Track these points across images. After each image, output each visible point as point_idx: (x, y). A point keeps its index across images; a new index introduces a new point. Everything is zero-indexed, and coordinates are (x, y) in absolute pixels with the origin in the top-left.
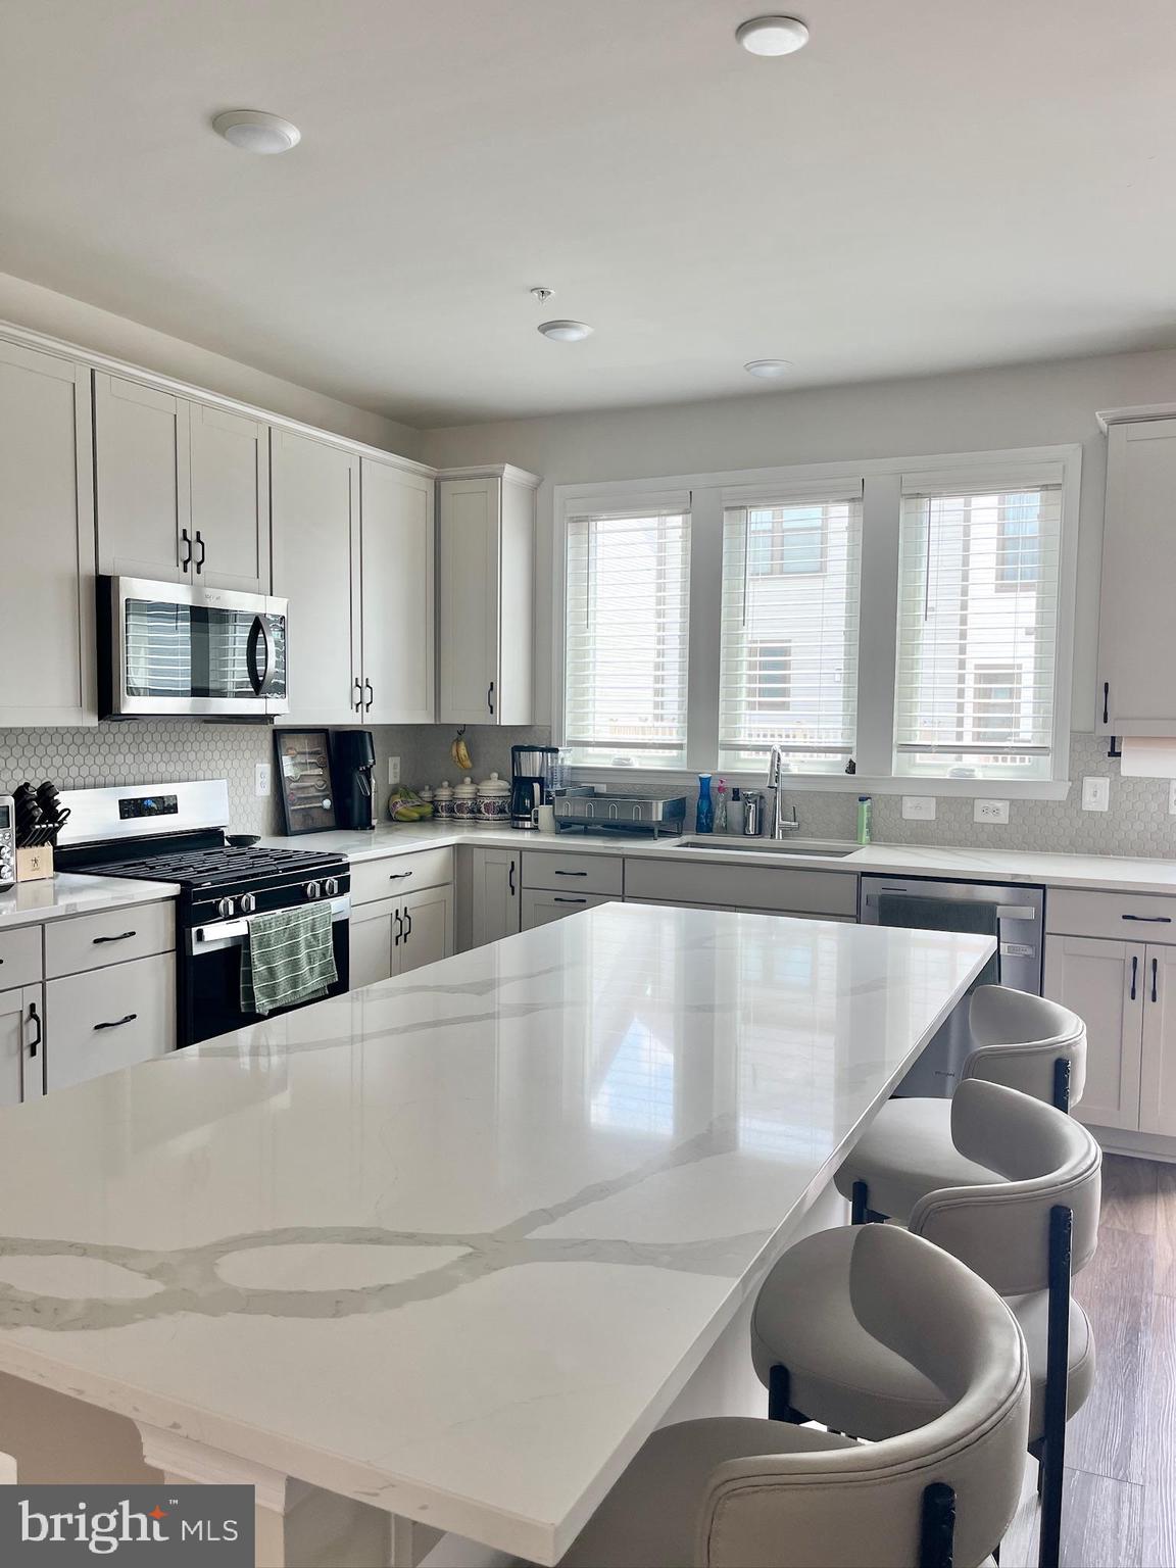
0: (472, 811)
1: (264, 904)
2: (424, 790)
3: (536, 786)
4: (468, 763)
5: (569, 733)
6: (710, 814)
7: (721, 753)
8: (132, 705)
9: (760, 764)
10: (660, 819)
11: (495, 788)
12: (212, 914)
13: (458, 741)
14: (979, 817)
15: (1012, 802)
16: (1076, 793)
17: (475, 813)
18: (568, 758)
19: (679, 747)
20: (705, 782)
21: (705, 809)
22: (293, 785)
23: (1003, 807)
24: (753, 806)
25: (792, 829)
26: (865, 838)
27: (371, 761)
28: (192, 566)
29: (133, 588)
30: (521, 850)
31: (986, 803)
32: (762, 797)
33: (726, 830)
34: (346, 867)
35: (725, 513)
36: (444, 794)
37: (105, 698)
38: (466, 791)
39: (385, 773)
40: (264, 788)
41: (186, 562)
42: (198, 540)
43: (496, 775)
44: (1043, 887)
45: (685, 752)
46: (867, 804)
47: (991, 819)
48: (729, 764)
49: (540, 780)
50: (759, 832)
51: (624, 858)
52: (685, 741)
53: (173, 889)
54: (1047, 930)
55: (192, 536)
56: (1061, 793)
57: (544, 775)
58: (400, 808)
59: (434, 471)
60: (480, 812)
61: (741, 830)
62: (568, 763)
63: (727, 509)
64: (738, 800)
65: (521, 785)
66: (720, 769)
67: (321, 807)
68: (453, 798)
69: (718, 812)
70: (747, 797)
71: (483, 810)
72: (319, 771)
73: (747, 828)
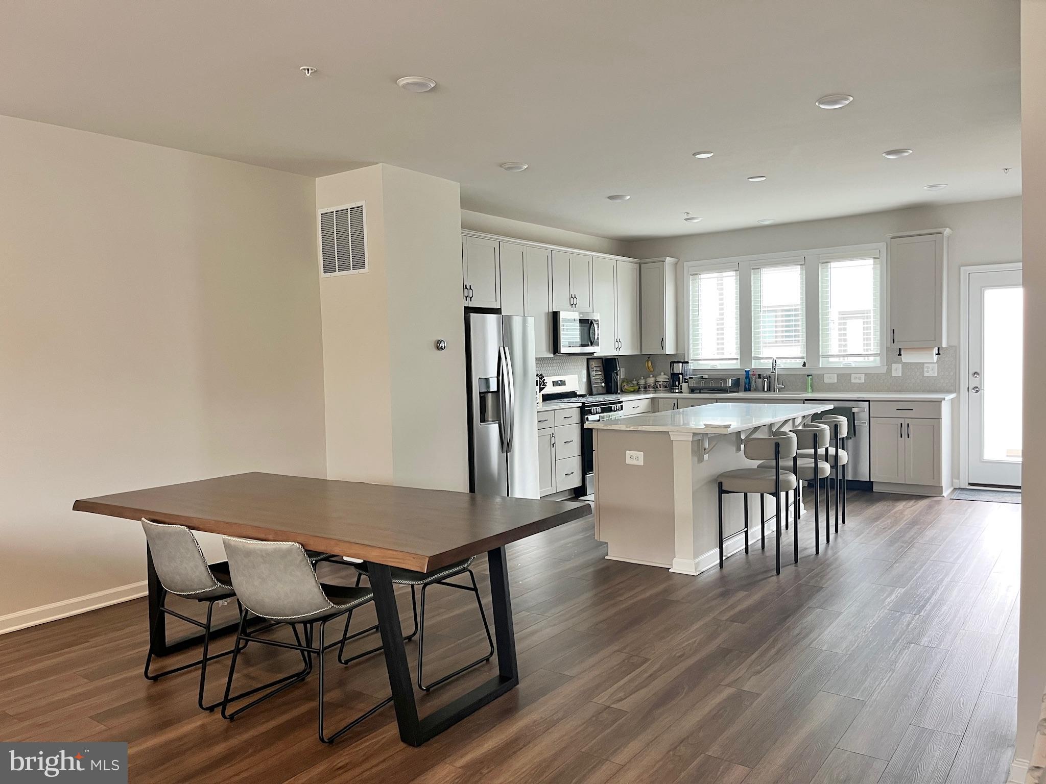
0: (654, 388)
1: (603, 411)
2: (633, 380)
3: (681, 376)
4: (652, 369)
5: (691, 357)
6: (749, 383)
7: (753, 361)
8: (563, 350)
9: (768, 364)
10: (730, 386)
11: (663, 378)
12: (590, 412)
13: (648, 361)
14: (853, 381)
15: (866, 374)
16: (889, 370)
17: (655, 388)
18: (692, 366)
19: (737, 359)
20: (747, 372)
21: (747, 381)
22: (594, 377)
23: (863, 376)
24: (766, 380)
25: (782, 388)
26: (810, 390)
27: (618, 369)
28: (574, 306)
29: (563, 315)
30: (677, 399)
31: (855, 375)
32: (770, 377)
33: (756, 390)
34: (622, 402)
35: (752, 271)
36: (642, 382)
37: (555, 348)
38: (651, 380)
39: (621, 374)
40: (585, 379)
41: (572, 305)
42: (575, 297)
43: (663, 373)
44: (869, 401)
45: (739, 361)
46: (810, 377)
47: (858, 381)
48: (755, 365)
49: (682, 374)
50: (769, 390)
51: (717, 399)
52: (739, 357)
53: (580, 405)
54: (871, 416)
55: (573, 297)
56: (884, 370)
57: (683, 372)
58: (626, 387)
59: (640, 261)
60: (657, 387)
61: (762, 389)
62: (692, 368)
63: (753, 269)
64: (761, 378)
65: (675, 377)
66: (753, 367)
67: (602, 386)
68: (646, 383)
69: (753, 384)
70: (764, 377)
71: (659, 387)
72: (600, 373)
73: (764, 388)
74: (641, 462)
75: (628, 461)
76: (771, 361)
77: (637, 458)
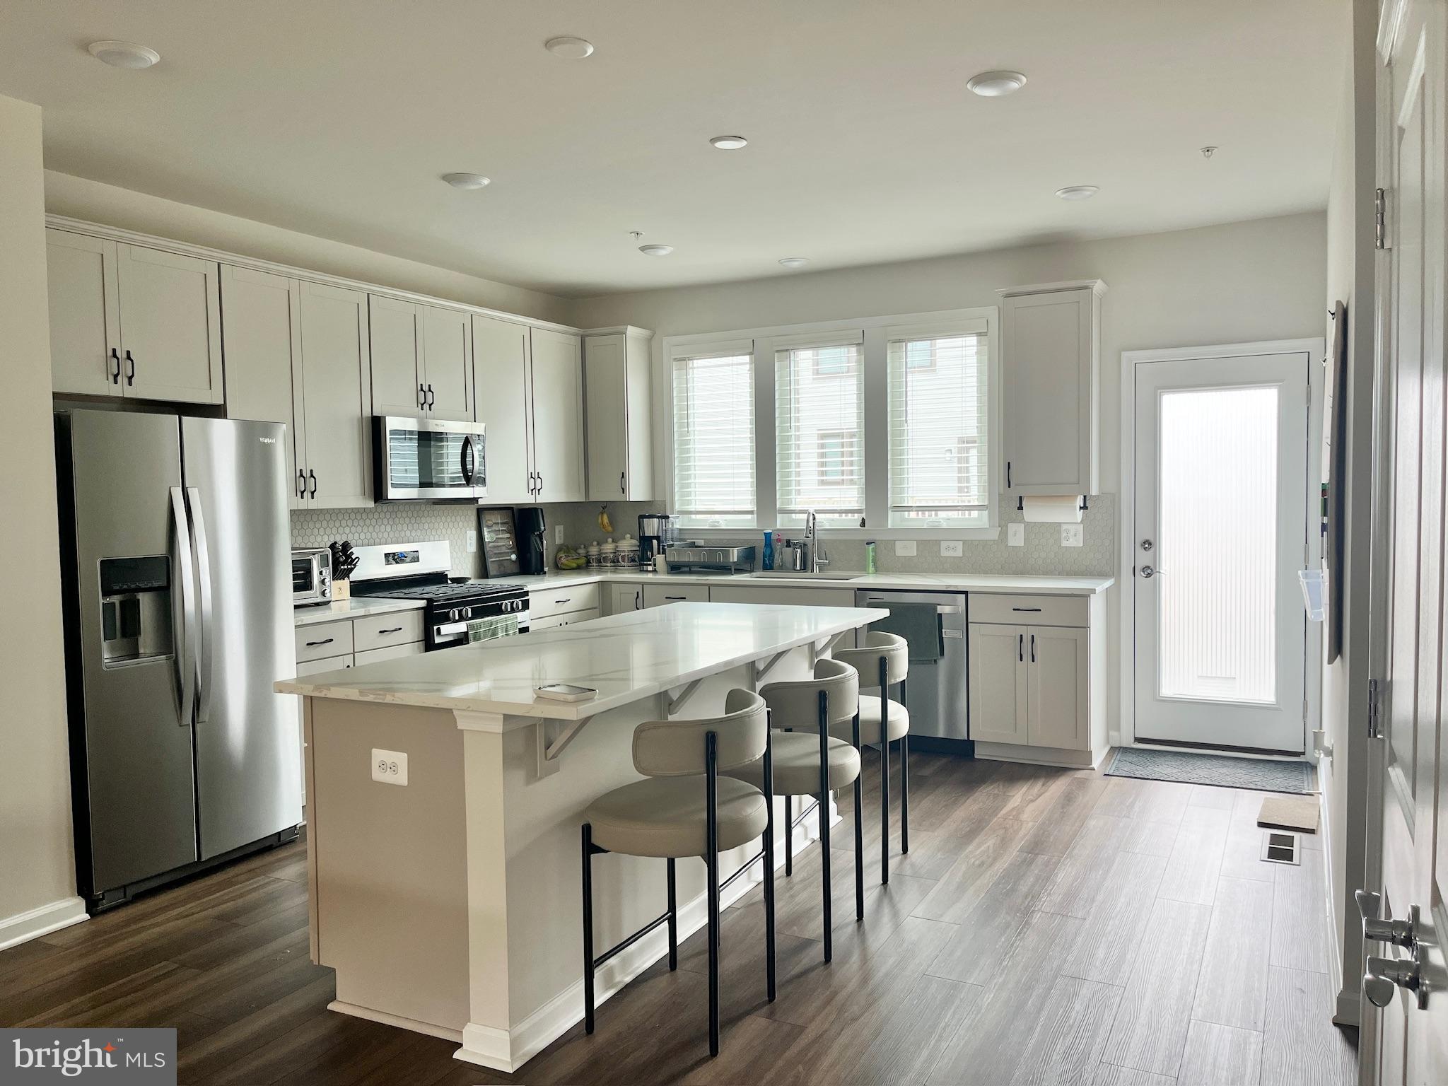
0: (613, 562)
1: (477, 613)
2: (580, 548)
3: (655, 542)
4: (610, 529)
5: (677, 507)
6: (772, 555)
7: (779, 516)
8: (393, 493)
9: (799, 522)
10: (736, 560)
11: (628, 545)
12: (446, 619)
13: (602, 513)
14: (944, 553)
15: (964, 542)
16: (1004, 535)
17: (616, 562)
18: (677, 523)
19: (751, 512)
20: (768, 536)
21: (768, 552)
22: (491, 544)
23: (960, 546)
24: (799, 550)
25: (824, 564)
26: (871, 569)
27: (543, 528)
28: (426, 407)
29: (392, 423)
30: (643, 584)
31: (947, 543)
32: (805, 545)
33: (782, 568)
34: (527, 593)
35: (776, 354)
36: (594, 551)
37: (377, 487)
38: (608, 548)
39: (552, 537)
40: (472, 547)
41: (422, 405)
42: (430, 390)
43: (629, 536)
44: (966, 593)
45: (755, 515)
46: (872, 546)
47: (951, 554)
48: (781, 523)
49: (658, 538)
50: (804, 567)
51: (709, 586)
52: (755, 509)
53: (422, 603)
54: (969, 620)
55: (425, 388)
56: (994, 535)
57: (660, 534)
58: (563, 560)
59: (581, 331)
60: (618, 561)
61: (791, 567)
62: (677, 526)
63: (777, 351)
64: (790, 547)
65: (645, 541)
66: (778, 527)
67: (510, 559)
68: (600, 554)
69: (777, 556)
70: (794, 544)
71: (620, 560)
72: (507, 535)
73: (795, 564)
74: (402, 778)
75: (377, 775)
76: (804, 516)
77: (394, 768)
